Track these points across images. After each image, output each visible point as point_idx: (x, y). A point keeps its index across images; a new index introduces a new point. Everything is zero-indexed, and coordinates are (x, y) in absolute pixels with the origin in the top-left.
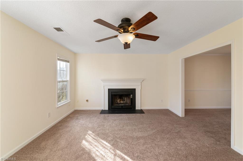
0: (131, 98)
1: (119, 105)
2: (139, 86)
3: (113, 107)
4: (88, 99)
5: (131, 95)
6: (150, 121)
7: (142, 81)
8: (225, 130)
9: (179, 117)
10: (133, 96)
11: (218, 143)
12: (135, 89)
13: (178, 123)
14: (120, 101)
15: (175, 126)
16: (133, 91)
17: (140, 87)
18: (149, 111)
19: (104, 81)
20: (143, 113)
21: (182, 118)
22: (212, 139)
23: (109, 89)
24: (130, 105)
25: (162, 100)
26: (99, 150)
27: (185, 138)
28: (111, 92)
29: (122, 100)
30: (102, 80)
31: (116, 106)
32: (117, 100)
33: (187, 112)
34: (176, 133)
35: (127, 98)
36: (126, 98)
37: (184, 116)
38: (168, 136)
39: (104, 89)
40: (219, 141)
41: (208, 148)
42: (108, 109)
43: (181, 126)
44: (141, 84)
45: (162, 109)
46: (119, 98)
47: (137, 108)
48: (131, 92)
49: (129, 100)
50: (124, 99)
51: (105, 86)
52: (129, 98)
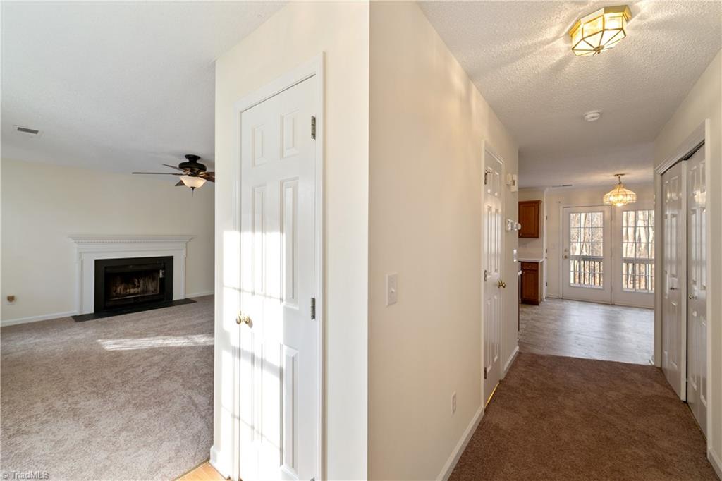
0: (160, 279)
1: (127, 297)
2: (182, 250)
3: (110, 304)
5: (161, 272)
7: (190, 240)
10: (164, 274)
12: (171, 258)
14: (126, 289)
16: (166, 263)
17: (184, 252)
19: (78, 239)
20: (194, 302)
24: (158, 292)
28: (103, 268)
29: (131, 286)
30: (75, 239)
31: (117, 300)
32: (116, 287)
35: (146, 280)
36: (144, 280)
39: (82, 262)
42: (93, 312)
44: (186, 247)
46: (122, 283)
47: (175, 298)
48: (161, 264)
49: (155, 282)
50: (137, 284)
51: (84, 253)
52: (154, 279)
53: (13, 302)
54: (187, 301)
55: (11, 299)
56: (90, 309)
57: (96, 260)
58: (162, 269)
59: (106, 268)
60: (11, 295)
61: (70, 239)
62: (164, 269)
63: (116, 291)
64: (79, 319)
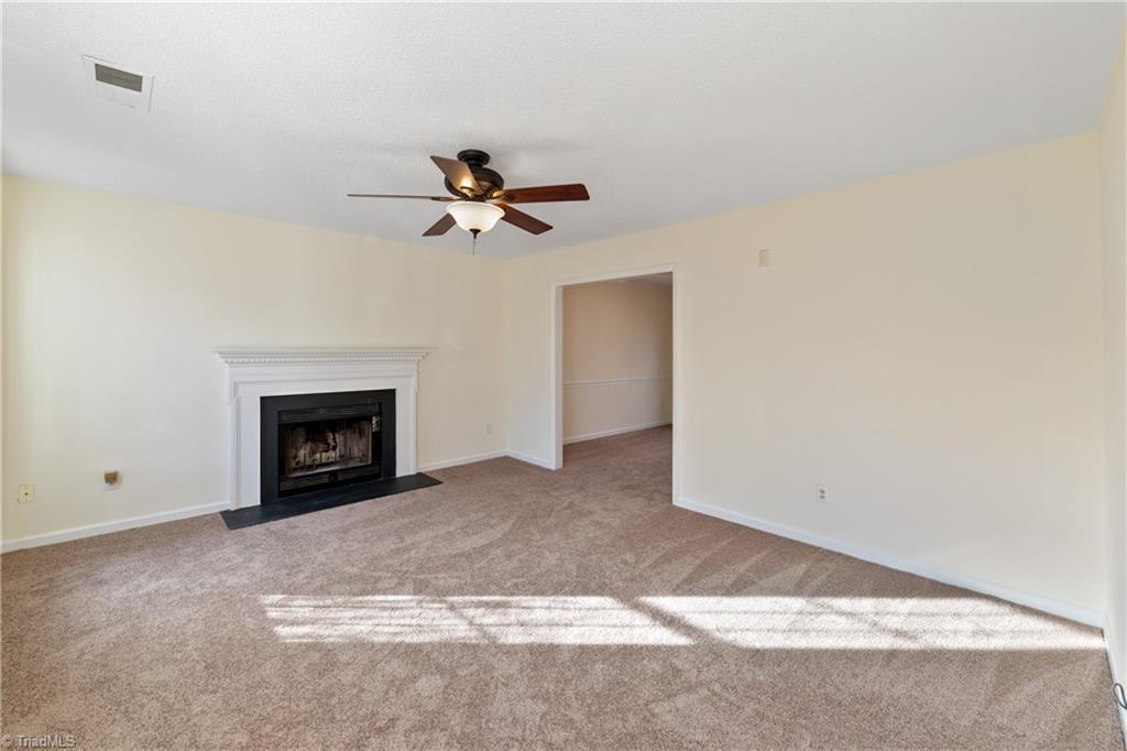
0: (373, 433)
1: (317, 471)
2: (410, 376)
3: (287, 486)
4: (118, 470)
5: (374, 420)
6: (481, 501)
7: (424, 358)
8: (651, 475)
9: (549, 470)
10: (380, 424)
11: (652, 503)
12: (392, 392)
13: (557, 486)
14: (313, 452)
15: (556, 494)
16: (383, 402)
17: (414, 380)
18: (453, 473)
19: (233, 356)
20: (438, 483)
21: (557, 472)
22: (640, 499)
23: (263, 399)
24: (370, 462)
25: (488, 427)
26: (383, 621)
27: (591, 513)
28: (276, 413)
29: (322, 446)
30: (225, 355)
31: (298, 477)
32: (297, 449)
33: (569, 451)
34: (566, 508)
35: (348, 435)
36: (344, 434)
37: (561, 466)
38: (552, 520)
39: (238, 402)
40: (652, 499)
41: (640, 516)
42: (259, 503)
43: (568, 492)
44: (418, 370)
45: (488, 461)
46: (306, 441)
47: (400, 472)
48: (374, 404)
49: (364, 440)
50: (332, 444)
51: (244, 383)
52: (361, 433)
53: (116, 485)
54: (422, 480)
55: (112, 478)
56: (253, 498)
57: (262, 398)
58: (376, 415)
59: (280, 412)
60: (111, 469)
61: (217, 356)
62: (379, 414)
63: (296, 457)
64: (235, 519)
